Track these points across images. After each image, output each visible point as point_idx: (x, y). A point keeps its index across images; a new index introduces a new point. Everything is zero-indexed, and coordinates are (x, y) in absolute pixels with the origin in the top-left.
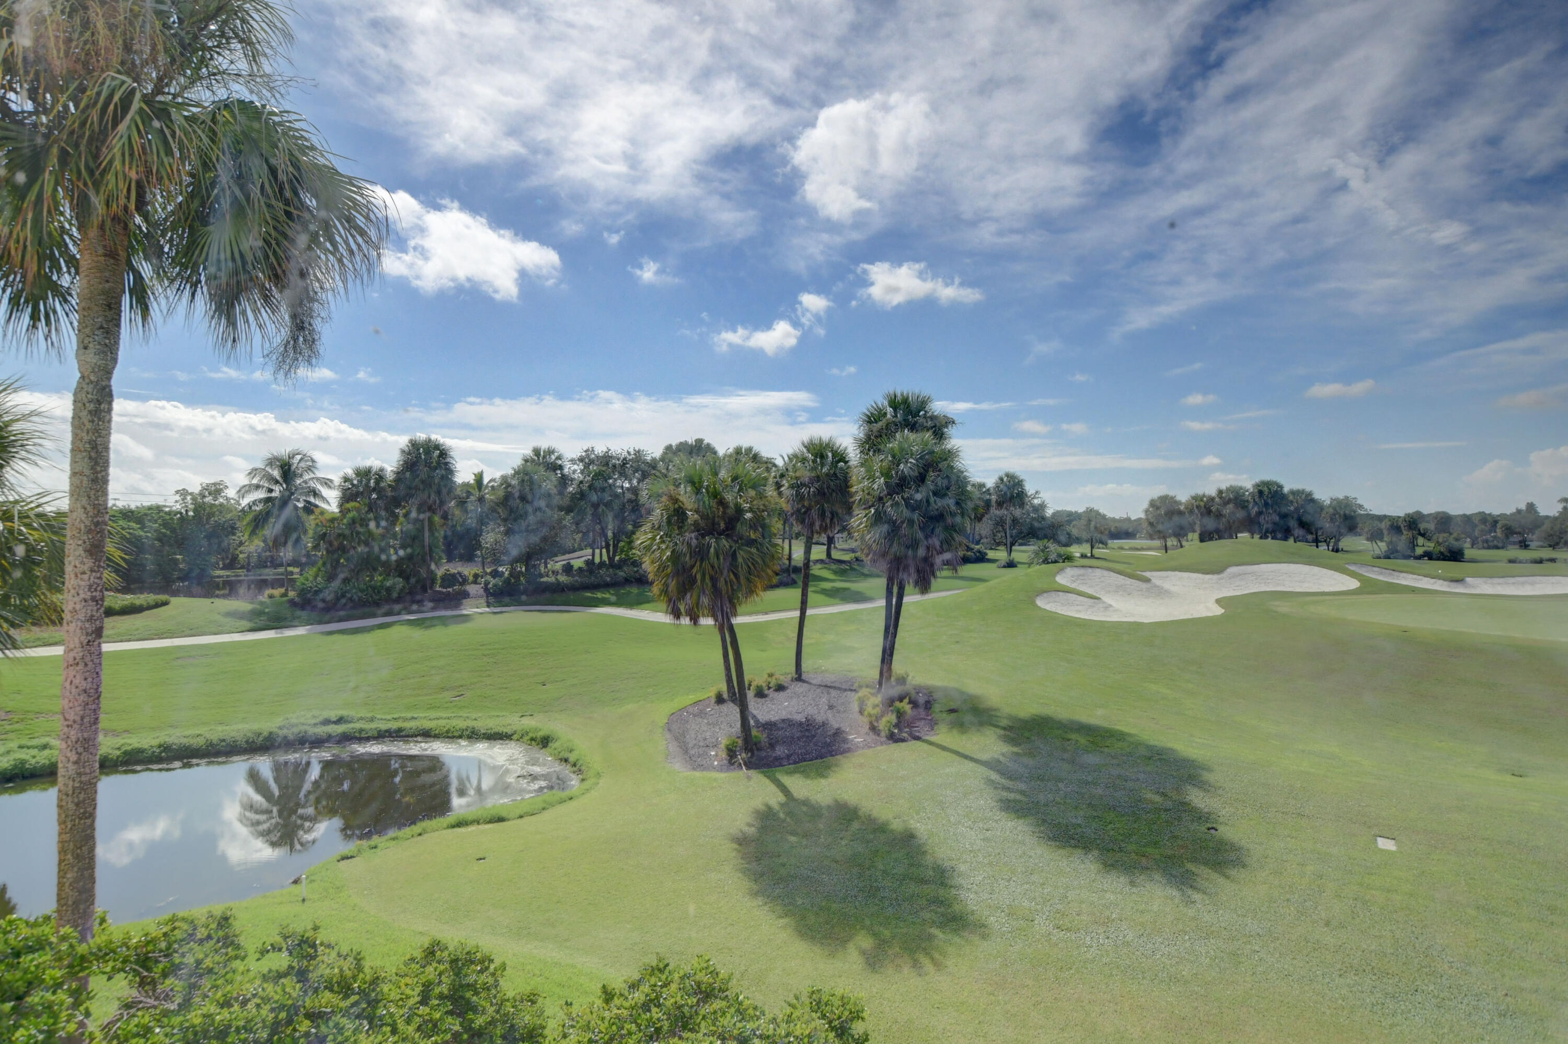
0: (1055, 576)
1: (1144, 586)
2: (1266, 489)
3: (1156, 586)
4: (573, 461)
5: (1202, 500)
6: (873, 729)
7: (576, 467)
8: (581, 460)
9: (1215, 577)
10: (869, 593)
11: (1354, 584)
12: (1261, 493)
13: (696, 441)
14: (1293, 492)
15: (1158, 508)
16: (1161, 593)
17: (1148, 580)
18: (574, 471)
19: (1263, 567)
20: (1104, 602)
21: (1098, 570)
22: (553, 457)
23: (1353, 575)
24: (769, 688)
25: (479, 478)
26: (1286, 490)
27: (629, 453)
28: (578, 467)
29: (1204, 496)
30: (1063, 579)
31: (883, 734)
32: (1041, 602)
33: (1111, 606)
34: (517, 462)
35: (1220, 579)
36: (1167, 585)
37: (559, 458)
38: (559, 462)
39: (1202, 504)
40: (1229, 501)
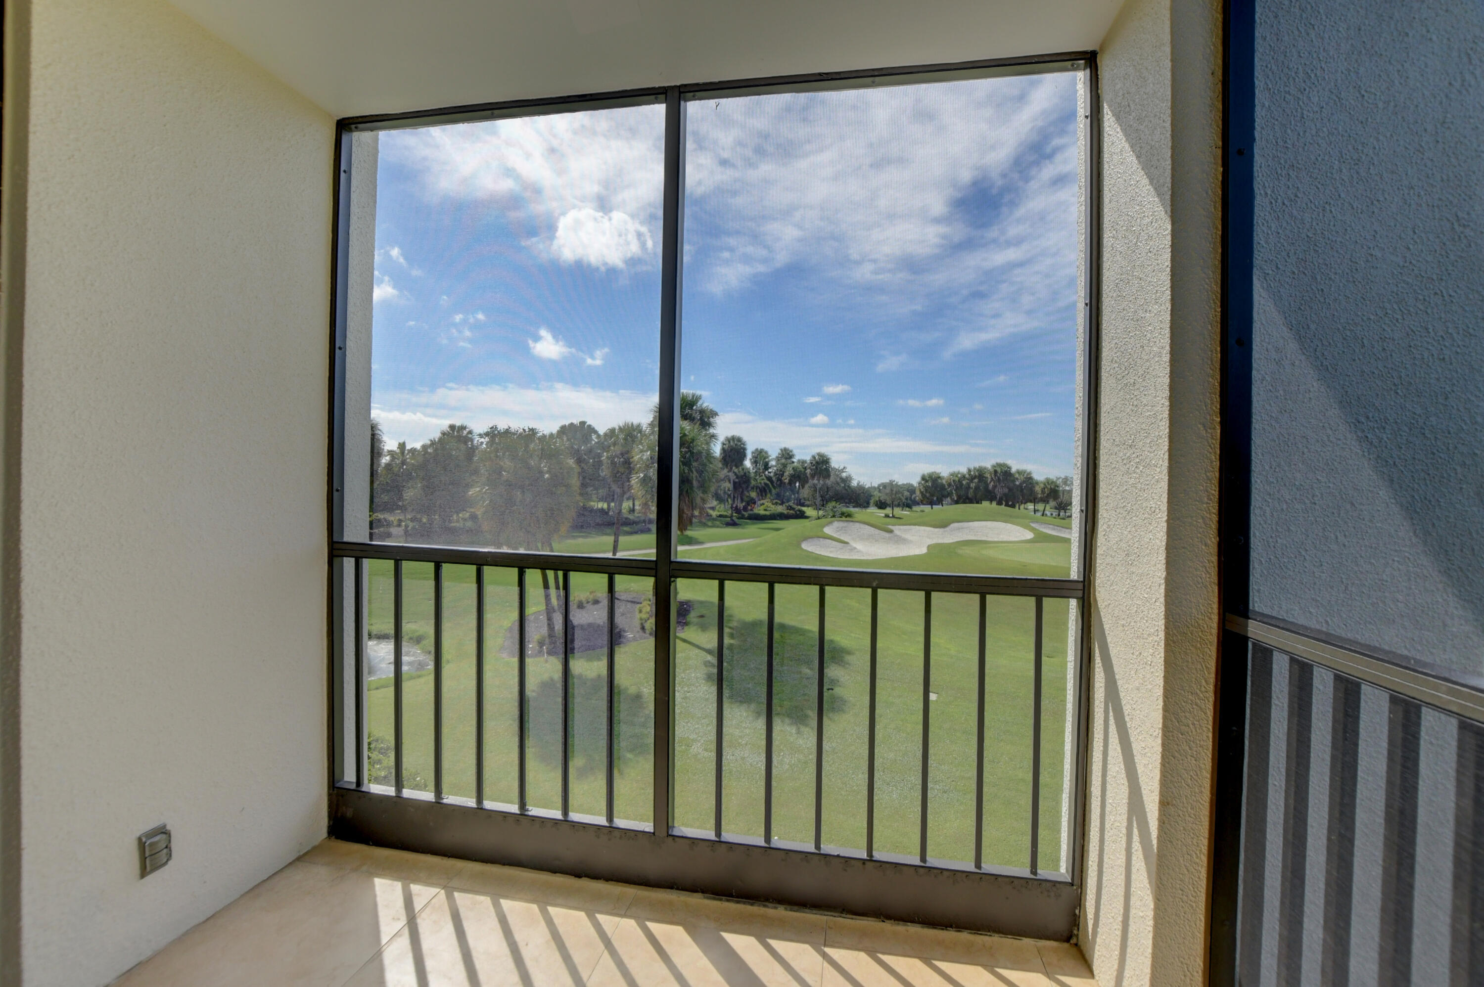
0: (824, 526)
1: (887, 535)
2: (999, 470)
3: (896, 536)
4: (481, 436)
5: (957, 476)
6: (643, 628)
7: (482, 440)
8: (487, 434)
9: (942, 530)
10: (701, 539)
11: (1029, 535)
12: (996, 472)
13: (581, 423)
14: (1019, 472)
15: (927, 481)
16: (901, 540)
17: (891, 531)
18: (482, 443)
19: (976, 524)
20: (851, 546)
21: (857, 524)
22: (465, 432)
23: (1033, 530)
24: (588, 602)
25: (402, 446)
26: (1013, 470)
27: (524, 430)
28: (485, 440)
29: (959, 473)
30: (827, 530)
31: (647, 632)
32: (805, 546)
33: (855, 548)
34: (436, 435)
35: (944, 531)
36: (904, 536)
37: (470, 432)
38: (470, 436)
39: (957, 479)
40: (975, 477)
